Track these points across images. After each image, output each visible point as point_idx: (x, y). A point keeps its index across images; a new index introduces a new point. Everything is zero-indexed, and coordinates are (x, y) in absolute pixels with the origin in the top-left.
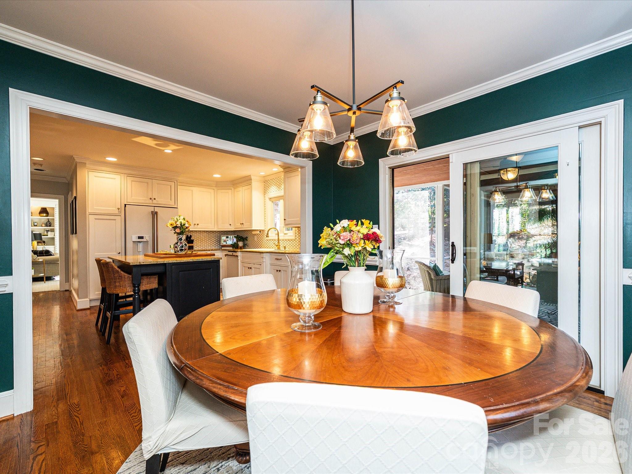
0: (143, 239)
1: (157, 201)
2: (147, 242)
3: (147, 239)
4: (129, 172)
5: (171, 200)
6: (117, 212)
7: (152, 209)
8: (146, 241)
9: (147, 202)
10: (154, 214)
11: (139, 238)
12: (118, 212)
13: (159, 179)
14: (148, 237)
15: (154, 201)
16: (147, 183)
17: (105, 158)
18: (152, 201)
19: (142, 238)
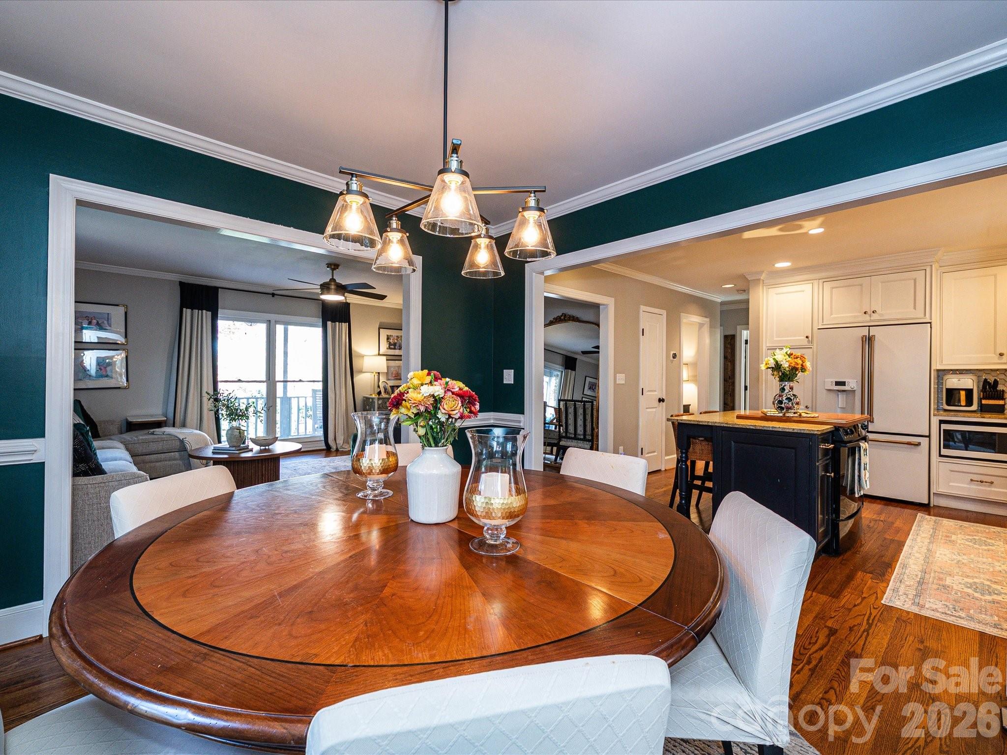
0: (845, 385)
1: (881, 315)
2: (853, 392)
3: (852, 387)
4: (824, 275)
5: (915, 308)
6: (805, 342)
7: (865, 331)
8: (850, 389)
9: (860, 319)
10: (869, 341)
11: (838, 383)
12: (807, 343)
13: (887, 272)
14: (853, 383)
15: (875, 317)
16: (861, 285)
17: (774, 265)
18: (869, 317)
19: (843, 384)
